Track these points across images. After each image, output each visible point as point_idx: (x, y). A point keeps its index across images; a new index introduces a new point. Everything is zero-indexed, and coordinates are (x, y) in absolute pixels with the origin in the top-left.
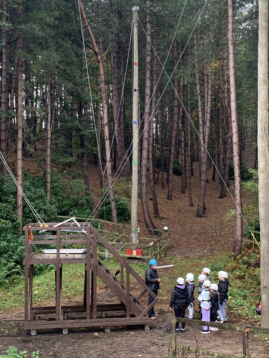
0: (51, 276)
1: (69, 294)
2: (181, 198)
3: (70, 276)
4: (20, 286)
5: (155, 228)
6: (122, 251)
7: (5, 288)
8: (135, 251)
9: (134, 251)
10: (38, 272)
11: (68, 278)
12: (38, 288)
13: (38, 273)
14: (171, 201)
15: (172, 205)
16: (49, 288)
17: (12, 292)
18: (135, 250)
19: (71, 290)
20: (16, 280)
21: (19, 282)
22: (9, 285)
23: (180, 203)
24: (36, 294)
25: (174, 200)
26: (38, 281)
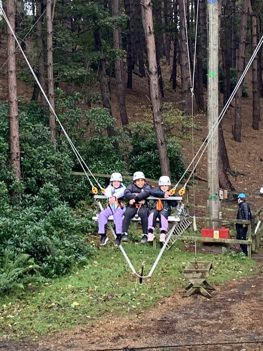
0: (86, 276)
1: (134, 307)
2: (256, 138)
3: (119, 276)
4: (43, 294)
5: (233, 189)
6: (189, 232)
7: (18, 297)
8: (218, 232)
9: (215, 232)
10: (63, 269)
11: (116, 279)
12: (76, 297)
13: (64, 272)
14: (239, 143)
15: (243, 150)
16: (95, 297)
17: (34, 304)
18: (216, 229)
19: (134, 299)
20: (30, 284)
21: (37, 287)
22: (24, 293)
23: (256, 147)
24: (75, 306)
25: (244, 142)
26: (70, 286)
